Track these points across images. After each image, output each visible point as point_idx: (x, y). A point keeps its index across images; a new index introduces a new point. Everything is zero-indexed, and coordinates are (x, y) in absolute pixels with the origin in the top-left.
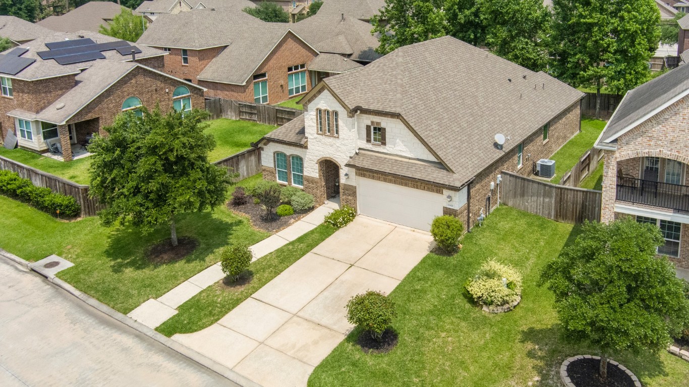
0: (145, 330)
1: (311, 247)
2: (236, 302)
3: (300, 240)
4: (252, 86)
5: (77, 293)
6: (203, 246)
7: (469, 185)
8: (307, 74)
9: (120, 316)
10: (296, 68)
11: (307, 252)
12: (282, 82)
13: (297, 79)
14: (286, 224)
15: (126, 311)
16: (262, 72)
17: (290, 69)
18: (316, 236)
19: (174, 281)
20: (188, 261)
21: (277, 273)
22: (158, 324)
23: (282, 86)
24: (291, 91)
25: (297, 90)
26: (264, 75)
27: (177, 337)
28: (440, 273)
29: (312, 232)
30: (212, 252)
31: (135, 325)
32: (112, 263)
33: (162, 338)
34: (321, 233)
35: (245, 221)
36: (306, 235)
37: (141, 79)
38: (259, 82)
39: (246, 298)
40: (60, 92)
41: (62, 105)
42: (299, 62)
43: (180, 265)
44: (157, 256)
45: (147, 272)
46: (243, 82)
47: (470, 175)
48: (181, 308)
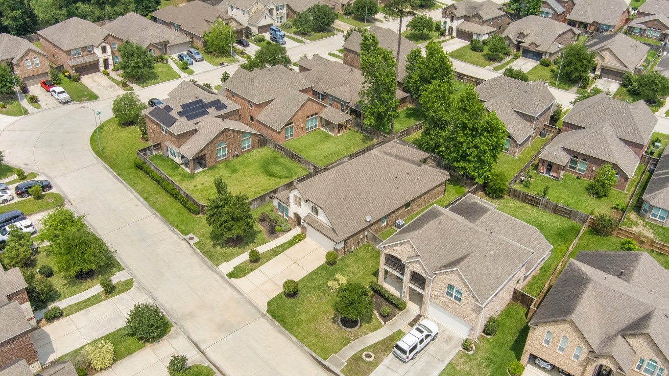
0: (223, 274)
1: (284, 250)
2: (253, 270)
3: (281, 246)
4: (284, 130)
5: (201, 254)
6: (245, 241)
7: (345, 241)
8: (318, 119)
9: (215, 267)
10: (312, 115)
11: (282, 252)
12: (302, 125)
13: (312, 121)
14: (277, 237)
15: (217, 265)
16: (291, 122)
17: (308, 117)
18: (287, 245)
19: (234, 256)
20: (239, 248)
21: (269, 260)
22: (227, 273)
23: (302, 128)
24: (308, 129)
25: (312, 128)
26: (292, 123)
27: (232, 279)
28: (324, 273)
29: (286, 243)
30: (248, 245)
31: (220, 272)
32: (213, 242)
33: (228, 278)
34: (289, 244)
35: (263, 231)
36: (283, 244)
37: (226, 133)
38: (288, 128)
39: (256, 269)
40: (188, 137)
41: (190, 146)
42: (313, 113)
43: (236, 249)
44: (228, 243)
45: (224, 250)
46: (279, 129)
47: (346, 237)
48: (235, 268)
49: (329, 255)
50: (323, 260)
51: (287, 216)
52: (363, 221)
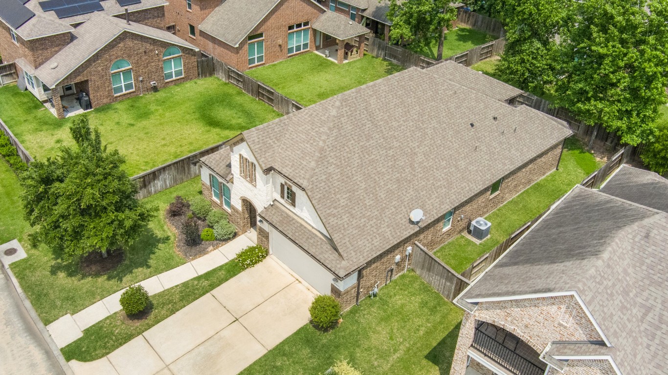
0: (53, 348)
1: (213, 286)
2: (129, 338)
3: (207, 275)
4: (246, 47)
5: (20, 290)
6: (127, 262)
7: (360, 272)
8: (310, 32)
9: (41, 325)
10: (299, 26)
11: (207, 292)
12: (280, 42)
13: (299, 36)
14: (203, 252)
15: (47, 322)
16: (259, 32)
17: (291, 28)
18: (222, 273)
19: (93, 297)
20: (109, 279)
21: (173, 312)
22: (64, 345)
23: (280, 46)
24: (290, 50)
25: (298, 48)
26: (261, 35)
27: (74, 363)
28: (306, 351)
29: (220, 268)
30: (131, 272)
31: (48, 340)
32: (53, 263)
33: (62, 360)
34: (229, 271)
35: (172, 238)
36: (214, 271)
37: (129, 43)
38: (253, 43)
39: (139, 334)
40: (56, 49)
41: (56, 64)
42: (302, 20)
43: (102, 279)
44: (87, 266)
45: (74, 282)
46: (236, 44)
47: (362, 262)
48: (87, 332)
49: (319, 306)
50: (303, 318)
51: (228, 204)
52: (405, 221)
